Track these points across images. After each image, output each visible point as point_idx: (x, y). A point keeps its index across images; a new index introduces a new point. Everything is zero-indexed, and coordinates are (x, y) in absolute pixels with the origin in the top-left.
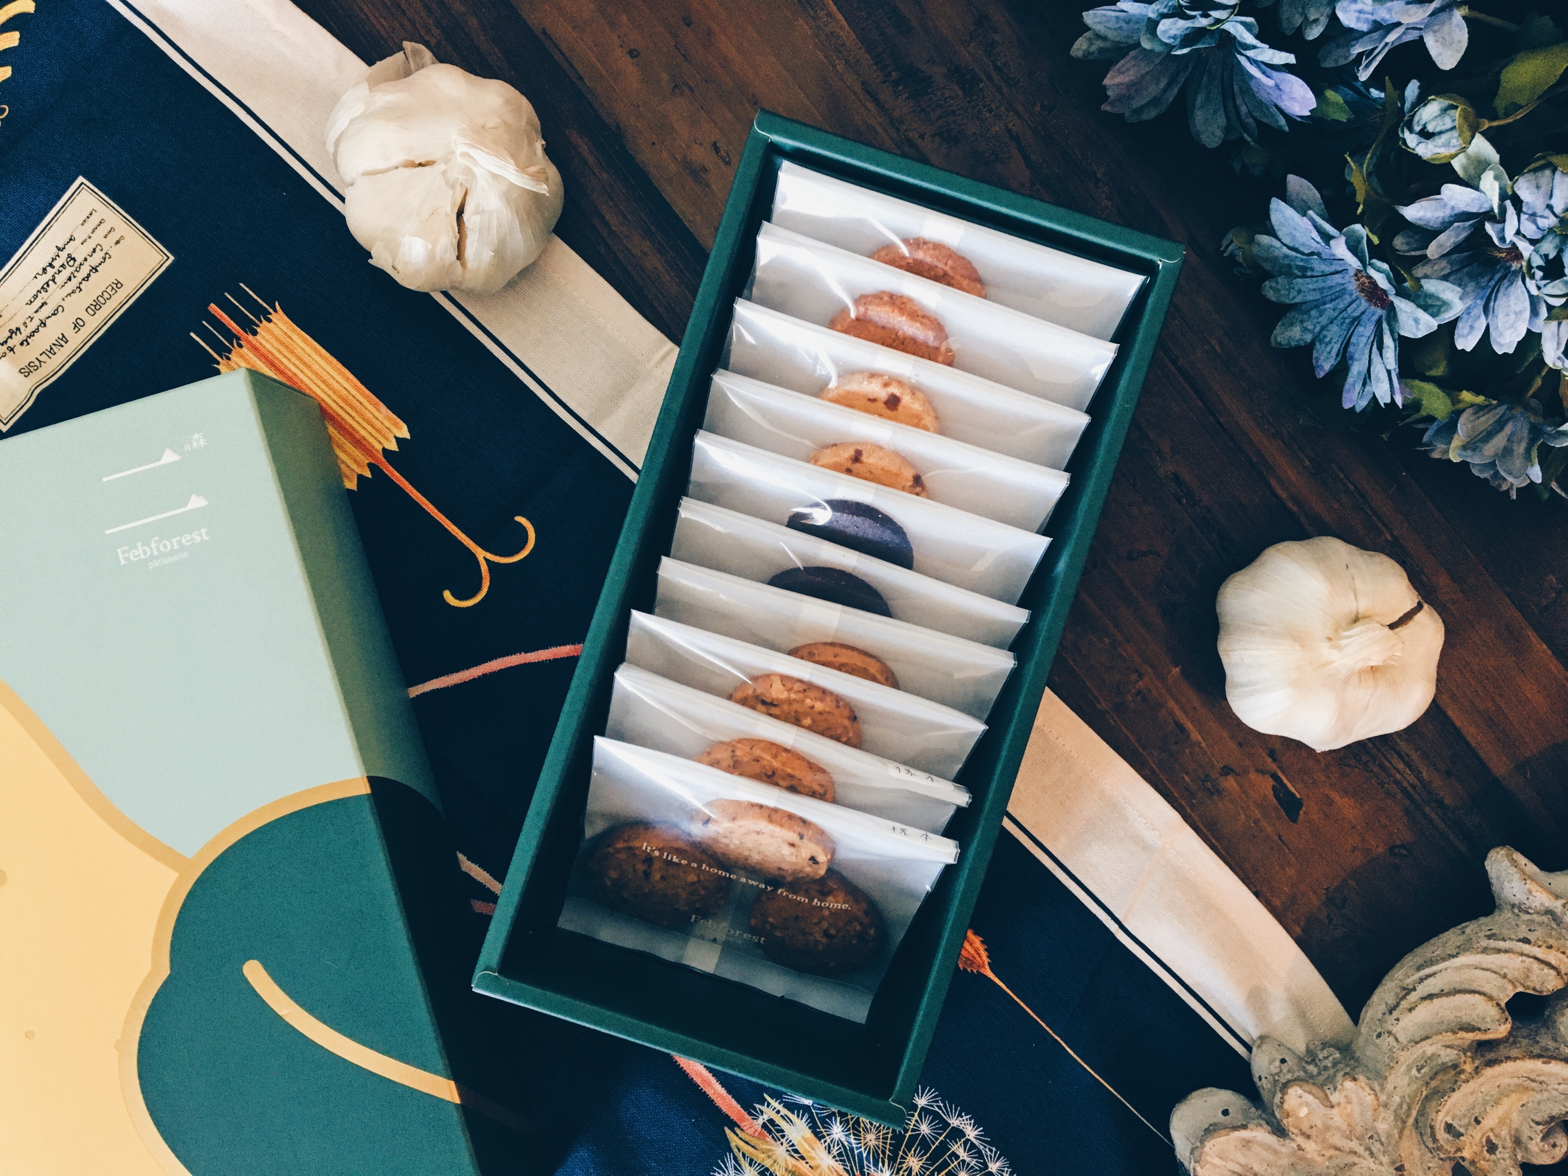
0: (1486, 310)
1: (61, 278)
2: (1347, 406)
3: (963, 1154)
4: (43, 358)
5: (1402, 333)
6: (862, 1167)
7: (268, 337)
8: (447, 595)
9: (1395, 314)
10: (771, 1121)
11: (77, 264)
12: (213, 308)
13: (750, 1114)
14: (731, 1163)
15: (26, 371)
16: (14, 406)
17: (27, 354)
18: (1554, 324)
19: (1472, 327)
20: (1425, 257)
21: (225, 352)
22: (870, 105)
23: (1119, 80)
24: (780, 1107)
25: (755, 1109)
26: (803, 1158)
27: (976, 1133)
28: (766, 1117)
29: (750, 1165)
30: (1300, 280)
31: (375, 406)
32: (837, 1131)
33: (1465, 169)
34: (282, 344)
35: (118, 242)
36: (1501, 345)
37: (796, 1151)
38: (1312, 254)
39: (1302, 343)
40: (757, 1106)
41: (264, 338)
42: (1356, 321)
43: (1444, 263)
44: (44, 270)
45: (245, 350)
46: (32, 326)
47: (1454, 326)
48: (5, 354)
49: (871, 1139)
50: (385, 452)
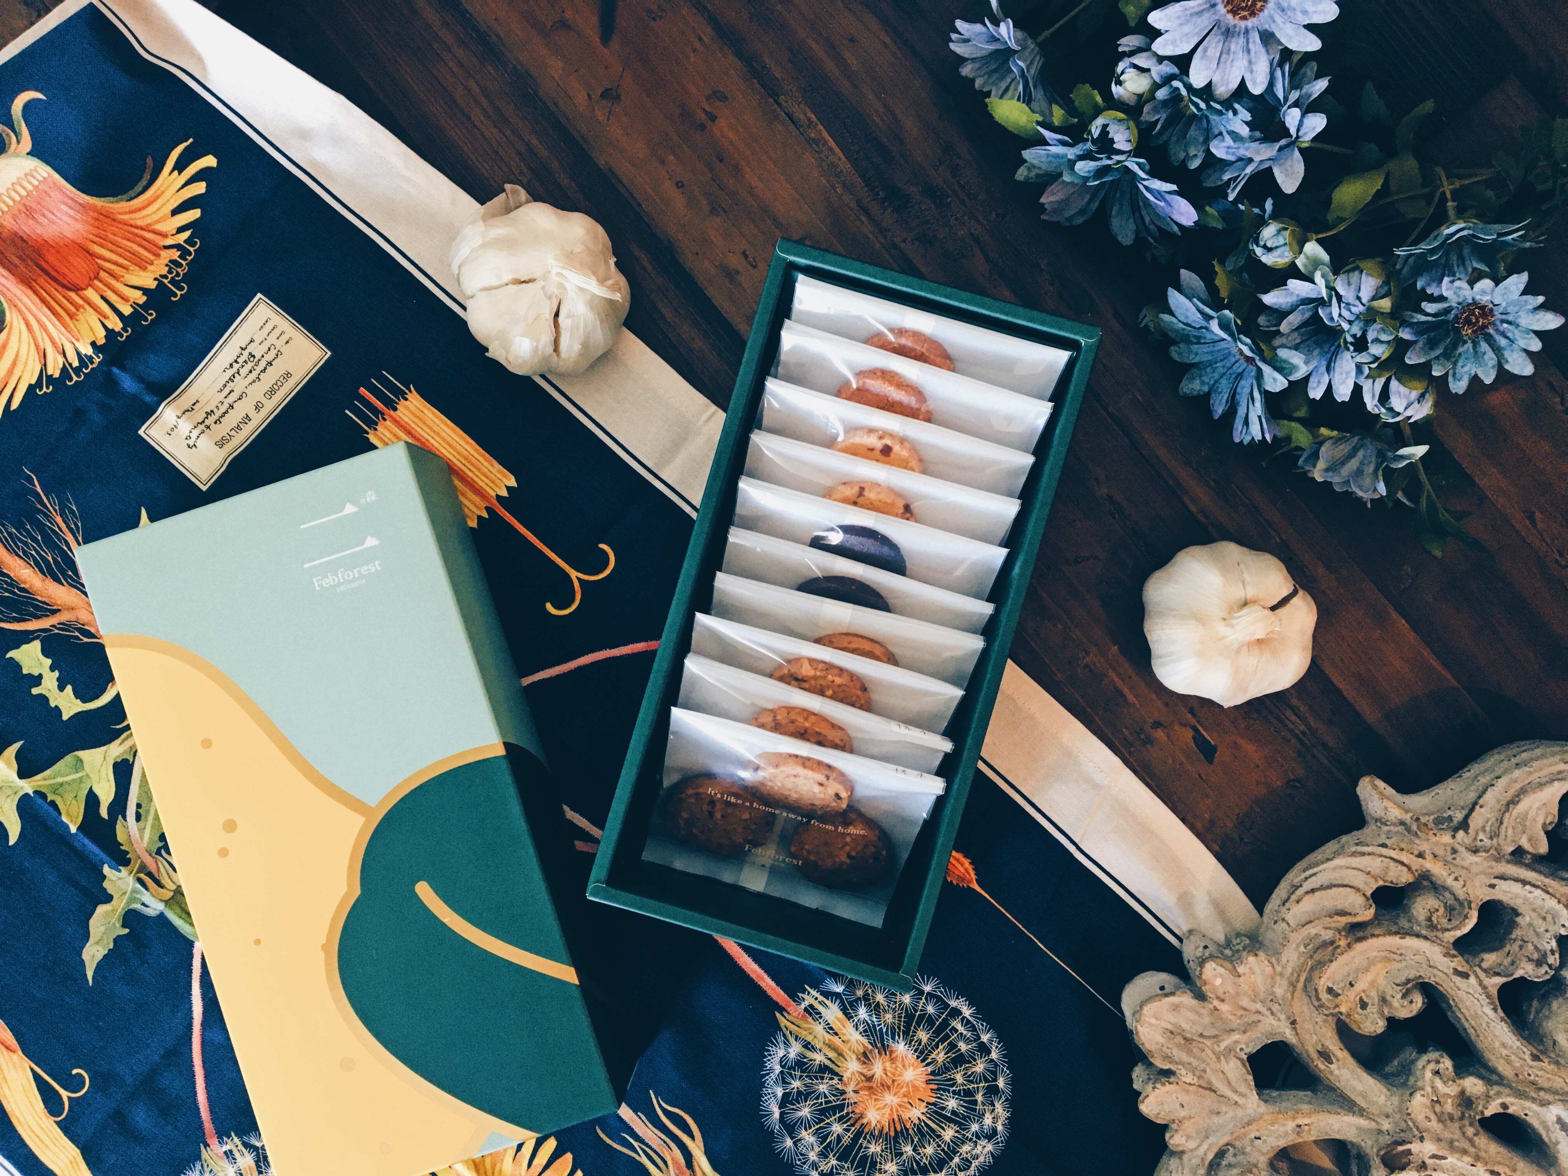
0: (1328, 370)
1: (244, 371)
2: (1237, 440)
3: (961, 1029)
4: (233, 433)
5: (1267, 388)
6: (882, 1041)
7: (406, 412)
8: (549, 607)
9: (1262, 375)
10: (811, 1006)
11: (256, 359)
12: (362, 390)
13: (795, 1001)
14: (781, 1039)
15: (220, 444)
16: (211, 471)
17: (221, 430)
18: (1371, 381)
19: (1319, 382)
20: (1278, 332)
21: (372, 424)
22: (864, 219)
23: (1052, 198)
24: (817, 995)
25: (798, 997)
26: (836, 1034)
27: (971, 1011)
28: (807, 1003)
29: (796, 1040)
30: (1196, 346)
31: (489, 462)
32: (862, 1013)
33: (1305, 266)
34: (417, 417)
35: (287, 342)
36: (1340, 395)
37: (831, 1028)
38: (1201, 329)
39: (1201, 393)
40: (800, 995)
41: (402, 412)
42: (1240, 376)
43: (1294, 337)
44: (231, 366)
45: (388, 423)
46: (223, 409)
47: (1306, 379)
48: (203, 432)
49: (889, 1017)
50: (498, 497)
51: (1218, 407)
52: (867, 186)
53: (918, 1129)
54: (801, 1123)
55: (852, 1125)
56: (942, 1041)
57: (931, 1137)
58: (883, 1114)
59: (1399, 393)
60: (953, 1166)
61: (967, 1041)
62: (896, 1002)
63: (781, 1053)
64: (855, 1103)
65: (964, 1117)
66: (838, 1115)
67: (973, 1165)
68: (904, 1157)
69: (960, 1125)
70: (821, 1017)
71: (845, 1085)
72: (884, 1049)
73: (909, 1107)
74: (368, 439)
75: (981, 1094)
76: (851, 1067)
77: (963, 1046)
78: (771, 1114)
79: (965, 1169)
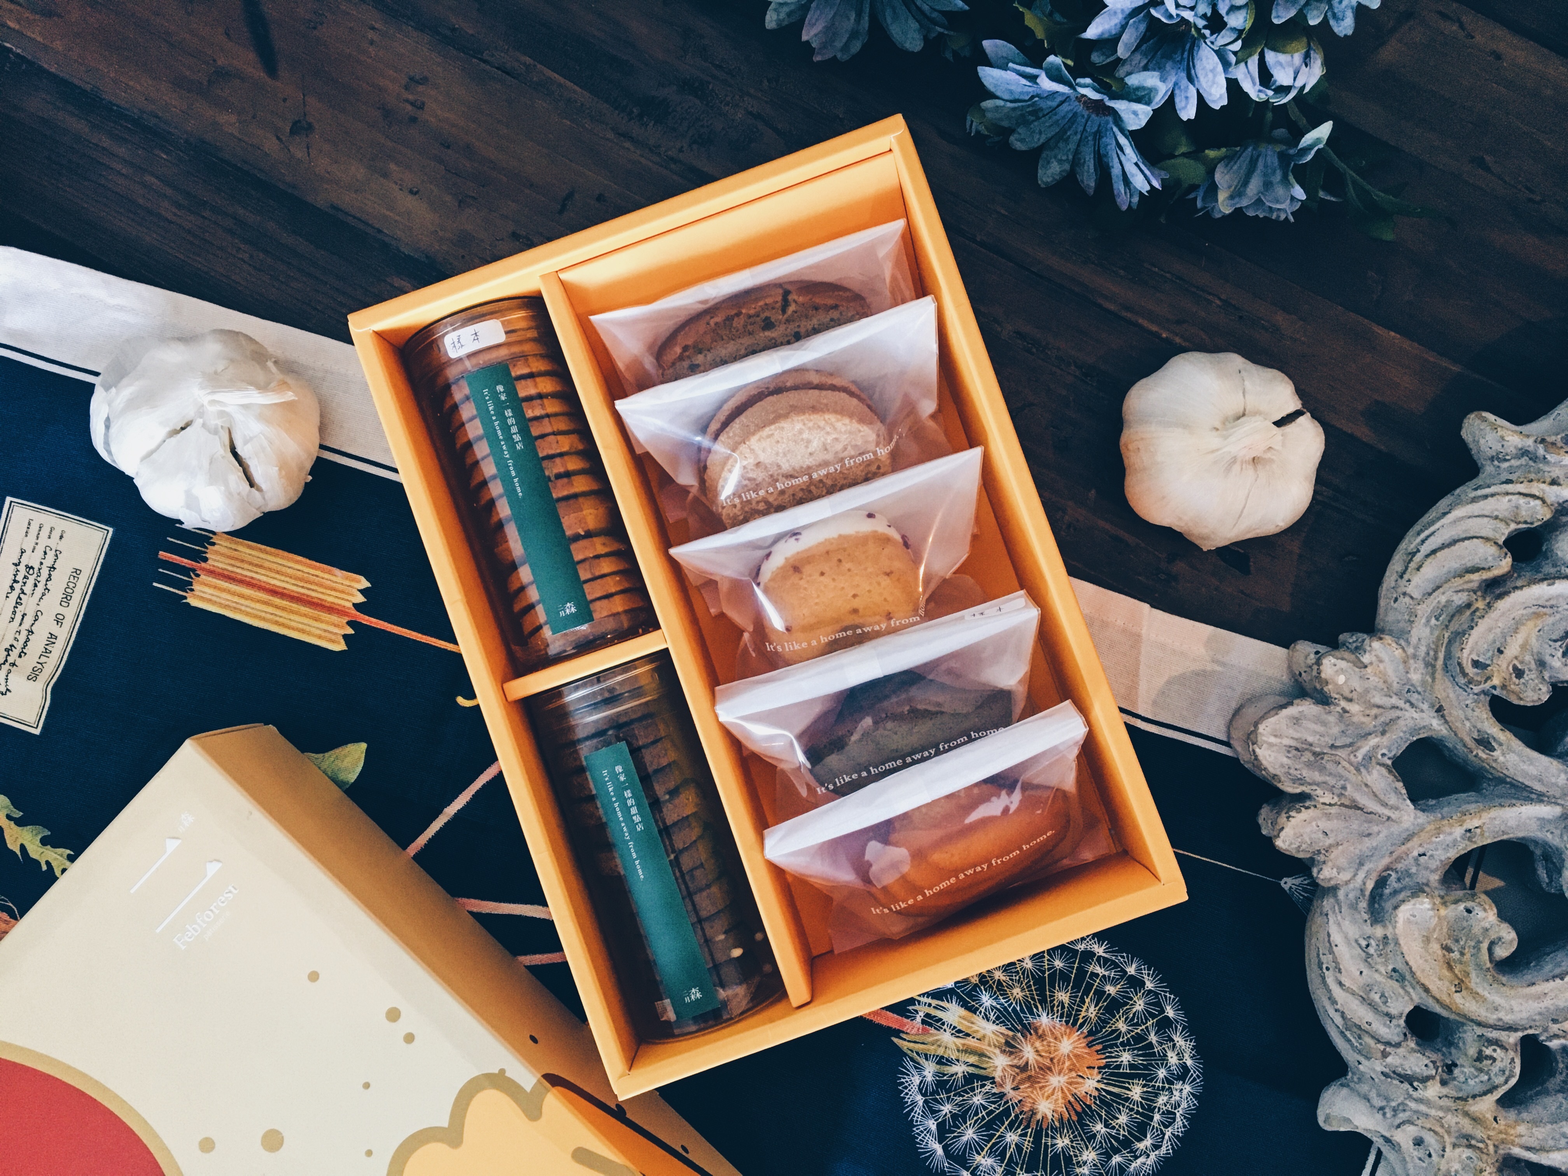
0: (1191, 79)
1: (28, 589)
2: (1125, 207)
3: (1099, 970)
4: (43, 659)
5: (1131, 129)
6: (1021, 1021)
7: (218, 558)
8: (461, 702)
9: (1120, 117)
10: (928, 1015)
11: (36, 570)
12: (163, 555)
13: (908, 1017)
14: (910, 1065)
15: (33, 676)
16: (36, 710)
17: (28, 663)
18: (1242, 65)
19: (1187, 98)
20: (1119, 60)
21: (186, 586)
22: (627, 144)
23: (813, 32)
24: (929, 1001)
25: (909, 1011)
26: (968, 1035)
27: (1103, 947)
28: (921, 1014)
29: (927, 1059)
30: (1036, 123)
31: (329, 573)
32: (986, 1000)
34: (234, 558)
35: (61, 537)
36: (1214, 101)
37: (959, 1031)
38: (1033, 97)
39: (1065, 174)
40: (910, 1008)
41: (215, 560)
42: (1098, 133)
43: (1138, 56)
44: (12, 588)
45: (203, 577)
46: (22, 638)
47: (1170, 101)
48: (9, 672)
49: (1017, 992)
50: (356, 606)
51: (1089, 180)
52: (616, 109)
53: (1101, 1101)
54: (971, 1148)
55: (1027, 1127)
56: (1086, 993)
57: (1119, 1104)
58: (1056, 1100)
59: (1281, 64)
60: (1156, 1125)
61: (1114, 982)
62: (1017, 972)
63: (916, 1080)
64: (1020, 1101)
65: (1146, 1067)
66: (1006, 1123)
67: (1178, 1115)
68: (1098, 1136)
69: (1144, 1077)
70: (943, 1024)
71: (1001, 1086)
72: (1027, 1029)
73: (1080, 1080)
74: (188, 604)
75: (1152, 1034)
76: (999, 1063)
77: (1111, 990)
78: (934, 1152)
79: (1170, 1124)
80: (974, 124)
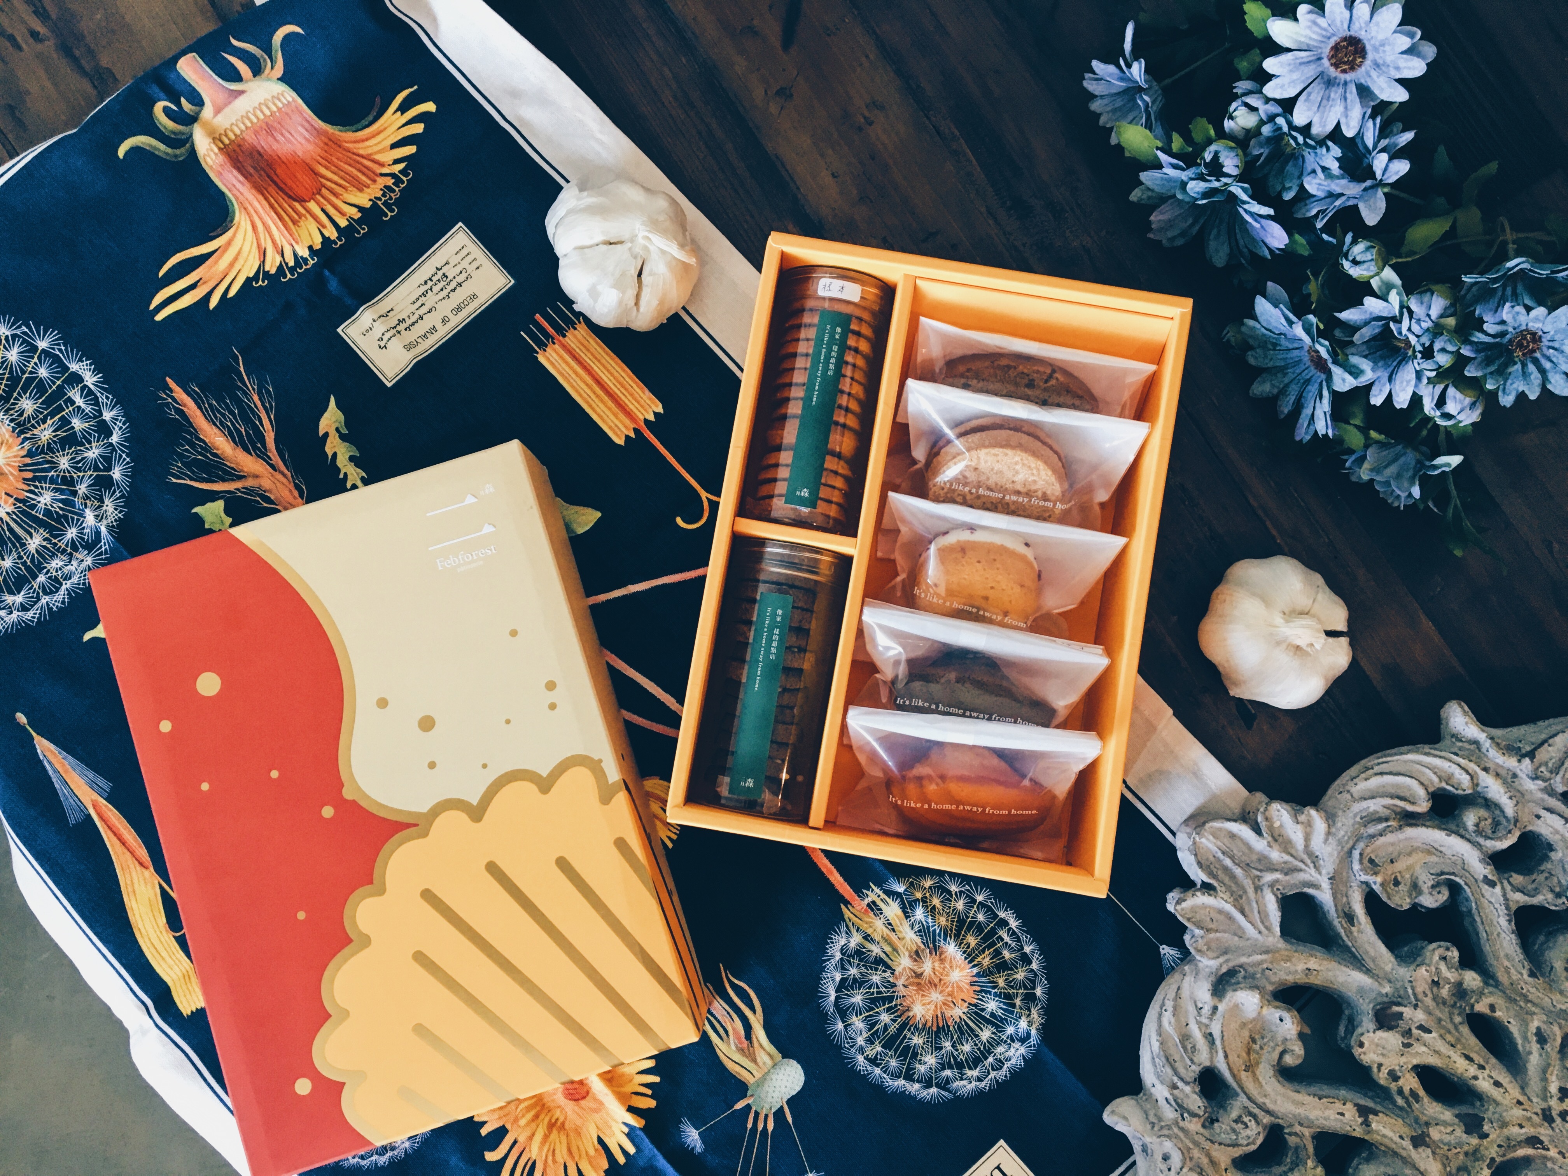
0: (1390, 379)
1: (436, 289)
2: (1299, 438)
3: (1006, 938)
4: (420, 340)
5: (1335, 388)
6: (934, 941)
7: (573, 339)
8: (679, 520)
9: (1331, 377)
10: (874, 902)
11: (448, 280)
12: (538, 317)
13: (859, 896)
14: (843, 929)
15: (409, 347)
16: (397, 370)
17: (410, 336)
18: (1430, 388)
19: (1381, 390)
20: (1352, 342)
21: (542, 345)
22: (991, 222)
23: (1161, 217)
24: (881, 893)
25: (863, 893)
26: (894, 930)
27: (1017, 923)
28: (870, 899)
29: (857, 931)
30: (1271, 352)
31: (641, 389)
32: (919, 913)
33: (1380, 288)
34: (583, 345)
35: (478, 268)
36: (1398, 402)
37: (890, 924)
38: (1281, 334)
39: (1271, 395)
40: (865, 891)
41: (571, 338)
42: (1307, 382)
43: (1364, 347)
44: (426, 282)
45: (556, 346)
46: (413, 319)
47: (1368, 387)
48: (394, 335)
49: (943, 920)
50: (646, 421)
51: (1286, 408)
52: (996, 195)
53: (959, 1027)
54: (853, 1009)
55: (899, 1016)
56: (989, 947)
57: (970, 1036)
58: (928, 1010)
59: (1455, 399)
60: (987, 1065)
61: (1012, 950)
62: (950, 907)
63: (843, 942)
64: (904, 996)
65: (1002, 1020)
66: (887, 1006)
67: (1006, 1066)
68: (943, 1051)
69: (997, 1026)
70: (881, 914)
71: (896, 978)
72: (935, 949)
73: (952, 1005)
74: (537, 358)
75: (1019, 999)
76: (903, 963)
77: (1007, 954)
78: (828, 996)
79: (998, 1069)
80: (1230, 334)
